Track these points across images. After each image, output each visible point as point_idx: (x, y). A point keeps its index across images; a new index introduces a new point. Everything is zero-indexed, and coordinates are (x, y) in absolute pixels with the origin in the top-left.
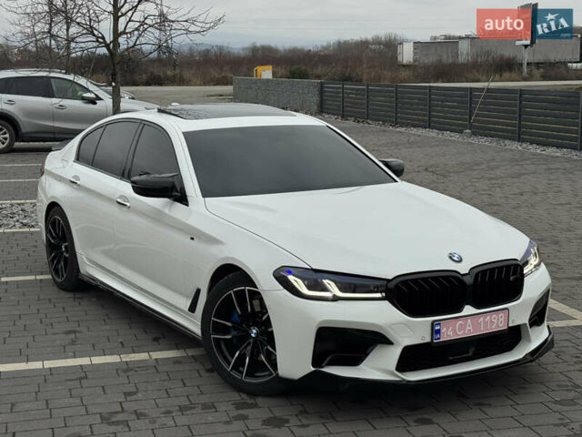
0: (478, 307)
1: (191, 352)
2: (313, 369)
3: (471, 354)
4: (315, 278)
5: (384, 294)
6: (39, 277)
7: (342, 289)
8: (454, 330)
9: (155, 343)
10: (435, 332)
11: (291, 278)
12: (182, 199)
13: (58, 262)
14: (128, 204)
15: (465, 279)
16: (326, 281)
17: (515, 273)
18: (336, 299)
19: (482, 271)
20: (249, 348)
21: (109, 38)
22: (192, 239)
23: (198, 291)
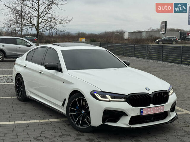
0: (154, 105)
1: (62, 119)
2: (102, 123)
3: (152, 120)
4: (103, 94)
5: (125, 100)
6: (12, 97)
7: (112, 98)
8: (147, 112)
9: (51, 117)
10: (141, 112)
11: (96, 94)
12: (61, 70)
13: (19, 92)
14: (43, 73)
15: (151, 96)
16: (106, 95)
17: (166, 94)
18: (110, 101)
19: (156, 94)
20: (82, 117)
21: (36, 25)
22: (64, 83)
23: (65, 99)
